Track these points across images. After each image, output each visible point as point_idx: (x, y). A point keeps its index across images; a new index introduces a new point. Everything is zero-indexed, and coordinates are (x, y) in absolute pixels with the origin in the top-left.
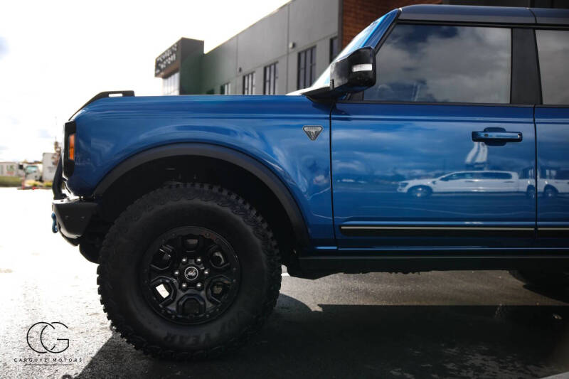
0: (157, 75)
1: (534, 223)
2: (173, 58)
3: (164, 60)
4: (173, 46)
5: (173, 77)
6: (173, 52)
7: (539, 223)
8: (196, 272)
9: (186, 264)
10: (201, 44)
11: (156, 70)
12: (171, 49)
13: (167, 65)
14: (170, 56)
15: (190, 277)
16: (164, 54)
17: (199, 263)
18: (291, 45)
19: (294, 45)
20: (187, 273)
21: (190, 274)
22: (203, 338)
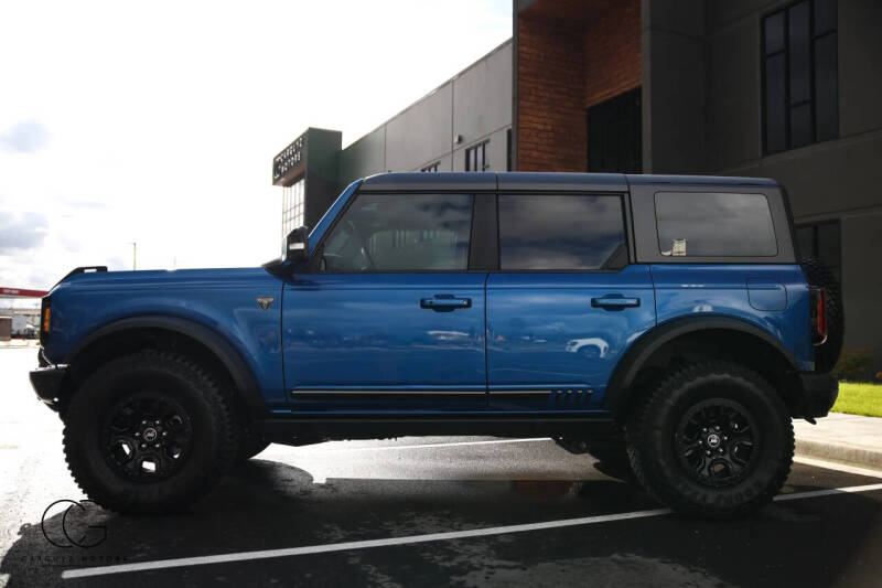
0: (275, 182)
1: (484, 387)
2: (297, 157)
3: (285, 160)
4: (298, 139)
5: (297, 184)
6: (297, 149)
7: (490, 387)
8: (155, 433)
9: (145, 427)
10: (337, 136)
11: (275, 174)
12: (294, 143)
13: (289, 167)
14: (293, 155)
15: (149, 438)
16: (285, 151)
17: (158, 425)
18: (456, 140)
19: (460, 140)
20: (146, 434)
21: (149, 435)
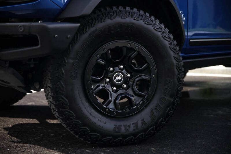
8: (121, 76)
9: (113, 72)
15: (118, 81)
17: (122, 69)
20: (115, 78)
22: (140, 123)
